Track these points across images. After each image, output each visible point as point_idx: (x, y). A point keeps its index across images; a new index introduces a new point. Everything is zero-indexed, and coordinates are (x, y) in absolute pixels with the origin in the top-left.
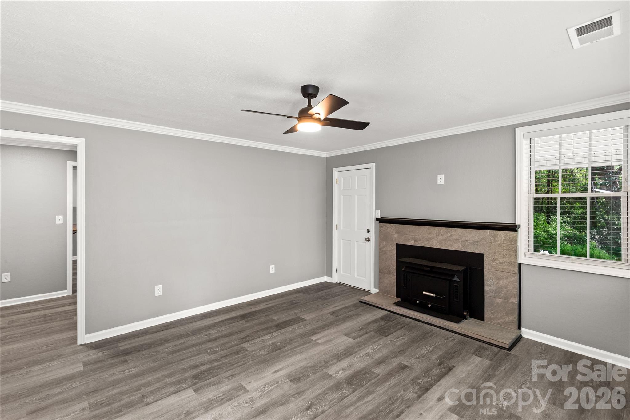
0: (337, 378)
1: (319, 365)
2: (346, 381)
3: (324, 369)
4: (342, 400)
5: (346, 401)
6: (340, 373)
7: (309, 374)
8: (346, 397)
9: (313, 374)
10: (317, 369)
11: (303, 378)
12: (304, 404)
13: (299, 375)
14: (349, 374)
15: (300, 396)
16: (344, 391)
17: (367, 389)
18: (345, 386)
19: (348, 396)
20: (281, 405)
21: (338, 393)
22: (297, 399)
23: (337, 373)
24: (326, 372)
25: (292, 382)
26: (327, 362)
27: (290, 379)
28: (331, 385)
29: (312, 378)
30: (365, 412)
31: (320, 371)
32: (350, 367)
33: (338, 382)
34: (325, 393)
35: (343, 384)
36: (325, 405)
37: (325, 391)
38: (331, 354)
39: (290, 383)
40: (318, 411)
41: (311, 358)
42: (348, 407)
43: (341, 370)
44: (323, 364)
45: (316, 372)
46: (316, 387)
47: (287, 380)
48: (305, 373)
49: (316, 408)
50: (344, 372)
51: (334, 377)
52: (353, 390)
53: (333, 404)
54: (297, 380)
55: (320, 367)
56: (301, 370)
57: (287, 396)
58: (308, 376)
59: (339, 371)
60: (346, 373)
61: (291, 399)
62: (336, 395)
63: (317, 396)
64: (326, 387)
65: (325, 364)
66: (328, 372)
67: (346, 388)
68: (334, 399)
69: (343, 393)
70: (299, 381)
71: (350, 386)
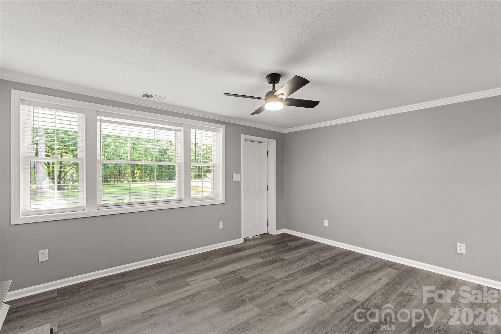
0: (252, 304)
1: (267, 317)
2: (246, 302)
3: (262, 313)
4: (251, 291)
5: (249, 291)
6: (249, 309)
7: (275, 308)
8: (248, 293)
9: (271, 309)
10: (269, 313)
11: (280, 305)
12: (275, 290)
13: (283, 308)
14: (242, 307)
15: (279, 294)
16: (249, 295)
17: (232, 296)
18: (247, 299)
19: (247, 293)
20: (289, 290)
21: (253, 294)
22: (280, 292)
23: (251, 309)
24: (261, 310)
25: (287, 303)
26: (259, 319)
27: (289, 305)
28: (257, 300)
29: (272, 306)
30: (239, 285)
31: (266, 311)
32: (238, 314)
33: (251, 301)
34: (262, 295)
35: (248, 300)
36: (262, 289)
37: (262, 296)
38: (254, 331)
39: (289, 302)
40: (266, 287)
41: (275, 325)
42: (248, 288)
43: (247, 311)
44: (263, 318)
45: (269, 310)
46: (269, 299)
47: (291, 304)
48: (278, 310)
49: (267, 288)
50: (245, 309)
51: (254, 305)
52: (242, 296)
53: (257, 290)
54: (283, 304)
55: (266, 315)
56: (283, 313)
57: (287, 294)
58: (275, 307)
59: (249, 310)
60: (243, 309)
61: (284, 293)
62: (255, 294)
63: (267, 294)
64: (261, 298)
65: (261, 318)
66: (259, 309)
67: (247, 298)
68: (256, 292)
69: (250, 295)
70: (282, 304)
71: (244, 298)
